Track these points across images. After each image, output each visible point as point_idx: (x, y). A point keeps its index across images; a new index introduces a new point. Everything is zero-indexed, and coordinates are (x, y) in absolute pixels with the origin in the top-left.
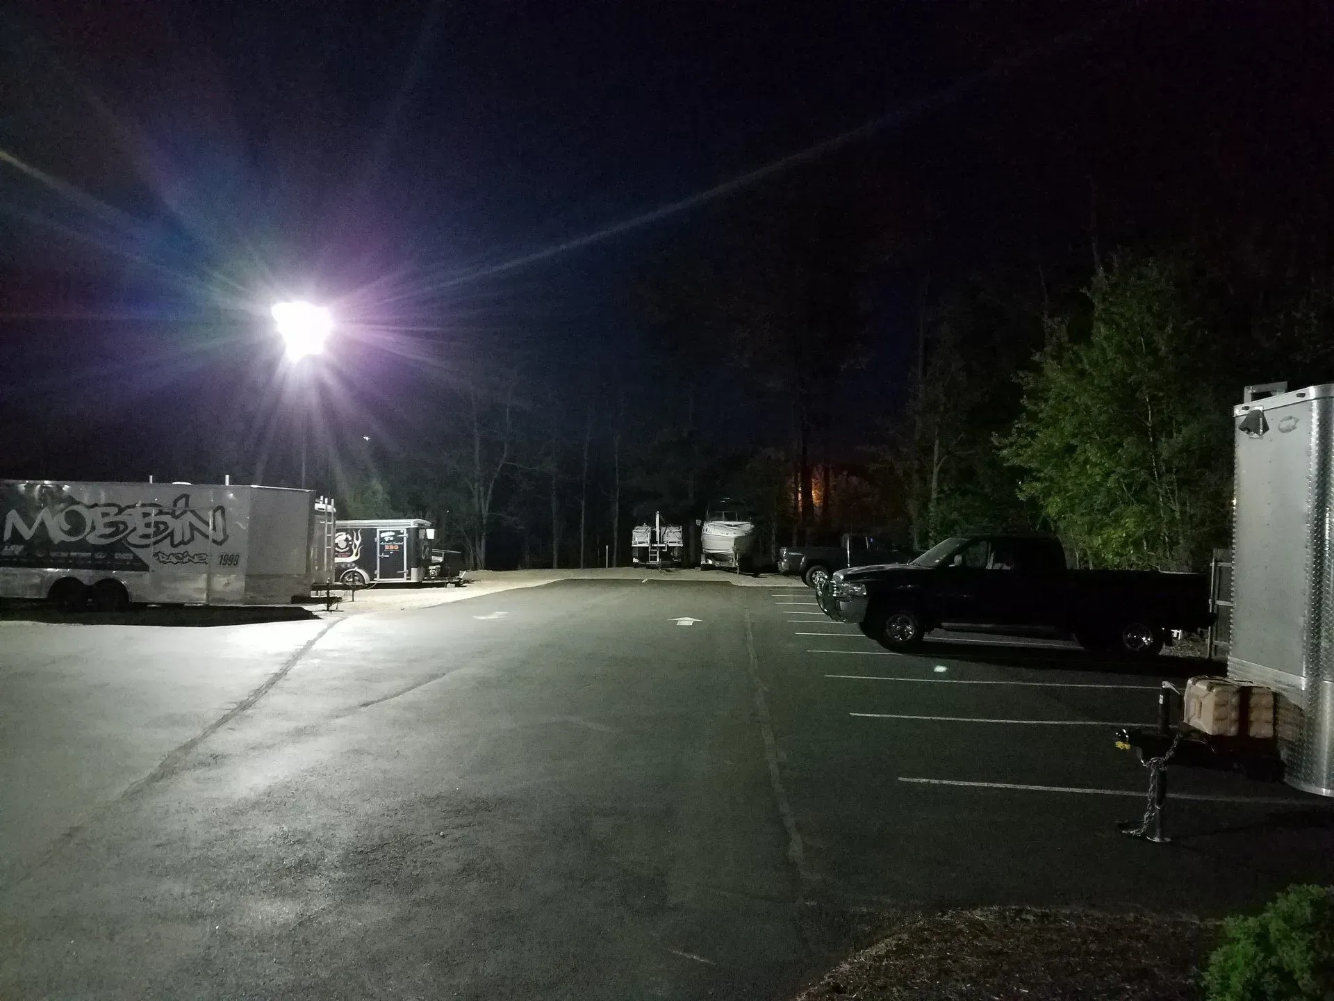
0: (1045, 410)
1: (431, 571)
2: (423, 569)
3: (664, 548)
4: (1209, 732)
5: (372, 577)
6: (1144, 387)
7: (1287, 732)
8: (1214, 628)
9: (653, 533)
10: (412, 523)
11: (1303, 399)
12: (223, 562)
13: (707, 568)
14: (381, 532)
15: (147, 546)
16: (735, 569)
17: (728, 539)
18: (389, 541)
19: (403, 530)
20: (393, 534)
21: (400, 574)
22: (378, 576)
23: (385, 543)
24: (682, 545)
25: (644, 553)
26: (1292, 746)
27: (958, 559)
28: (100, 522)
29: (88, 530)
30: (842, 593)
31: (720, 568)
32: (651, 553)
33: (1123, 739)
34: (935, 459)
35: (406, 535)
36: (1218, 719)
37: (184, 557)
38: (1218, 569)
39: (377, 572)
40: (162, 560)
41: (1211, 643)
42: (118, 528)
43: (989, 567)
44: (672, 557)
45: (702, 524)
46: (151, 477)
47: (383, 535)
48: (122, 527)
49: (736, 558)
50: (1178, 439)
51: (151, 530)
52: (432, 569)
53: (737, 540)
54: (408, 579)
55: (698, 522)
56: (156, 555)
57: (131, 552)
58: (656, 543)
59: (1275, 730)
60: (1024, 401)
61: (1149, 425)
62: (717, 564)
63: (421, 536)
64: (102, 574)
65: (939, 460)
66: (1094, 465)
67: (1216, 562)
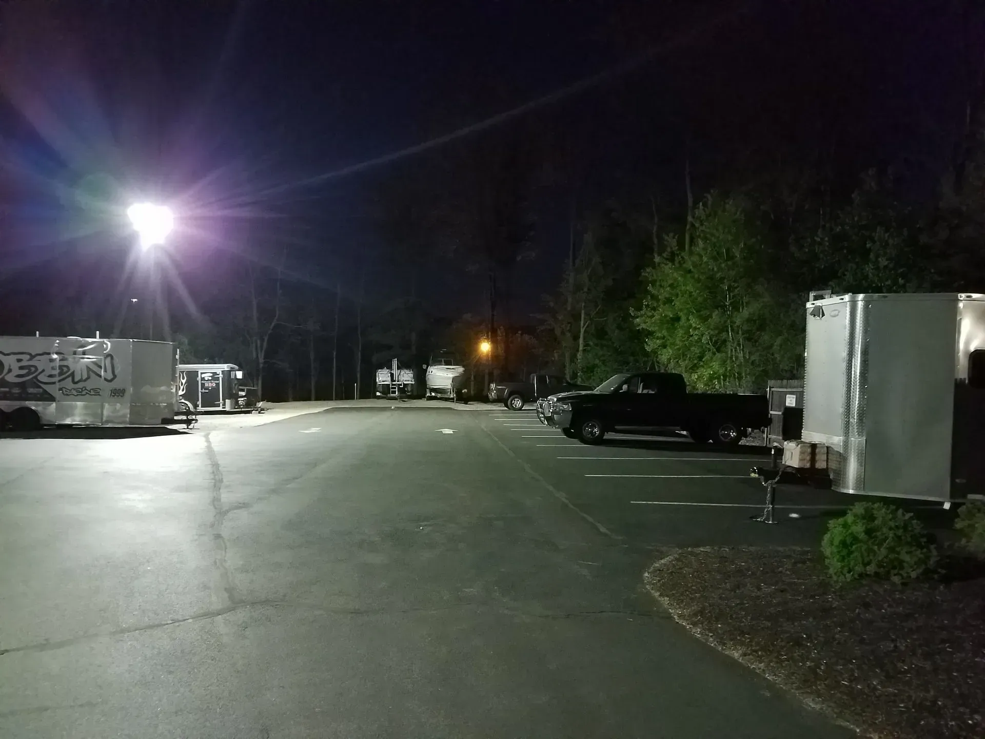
0: (663, 294)
1: (240, 402)
2: (234, 401)
3: (401, 385)
4: (796, 466)
5: (196, 406)
6: (725, 281)
7: (833, 465)
8: (769, 429)
9: (392, 375)
10: (226, 367)
11: (842, 301)
12: (112, 394)
13: (431, 398)
14: (202, 373)
15: (54, 383)
16: (453, 399)
17: (449, 378)
18: (208, 380)
19: (219, 372)
20: (211, 375)
21: (217, 404)
22: (200, 406)
23: (206, 382)
24: (413, 383)
25: (386, 389)
26: (835, 471)
27: (625, 387)
28: (15, 366)
29: (6, 371)
30: (556, 410)
31: (441, 399)
32: (392, 388)
33: (754, 471)
34: (582, 324)
35: (221, 376)
36: (801, 460)
37: (82, 391)
38: (771, 392)
39: (199, 403)
40: (65, 393)
41: (767, 437)
42: (30, 370)
43: (640, 391)
44: (406, 391)
45: (427, 367)
46: (38, 332)
47: (203, 376)
48: (33, 369)
49: (453, 392)
50: (745, 313)
51: (57, 372)
52: (241, 401)
53: (454, 379)
54: (223, 408)
55: (424, 367)
56: (60, 389)
57: (40, 387)
58: (395, 381)
59: (827, 464)
60: (650, 288)
61: (727, 304)
62: (439, 395)
63: (233, 376)
64: (17, 404)
65: (584, 325)
66: (695, 329)
67: (770, 388)
